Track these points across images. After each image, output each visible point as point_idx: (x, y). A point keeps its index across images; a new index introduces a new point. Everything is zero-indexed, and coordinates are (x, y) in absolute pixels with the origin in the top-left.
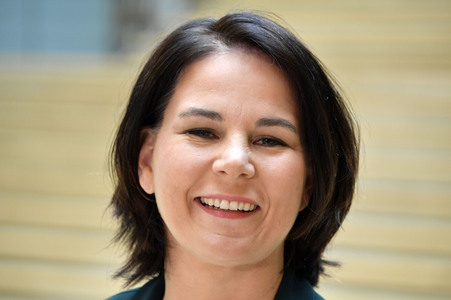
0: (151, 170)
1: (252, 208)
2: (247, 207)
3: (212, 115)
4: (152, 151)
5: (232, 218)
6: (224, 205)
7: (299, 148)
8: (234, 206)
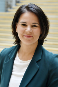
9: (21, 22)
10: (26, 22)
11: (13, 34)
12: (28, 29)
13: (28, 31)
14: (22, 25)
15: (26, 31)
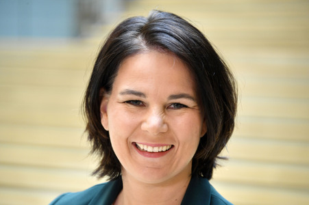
0: (107, 115)
1: (168, 148)
2: (164, 149)
3: (139, 94)
4: (108, 103)
5: (155, 157)
6: (150, 149)
7: (196, 108)
8: (156, 150)
9: (122, 93)
10: (142, 90)
11: (91, 137)
12: (153, 119)
13: (154, 128)
14: (129, 102)
15: (144, 126)
